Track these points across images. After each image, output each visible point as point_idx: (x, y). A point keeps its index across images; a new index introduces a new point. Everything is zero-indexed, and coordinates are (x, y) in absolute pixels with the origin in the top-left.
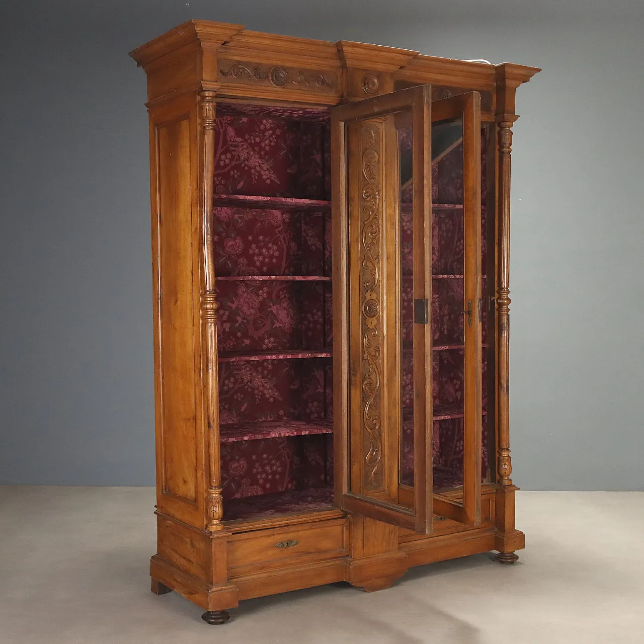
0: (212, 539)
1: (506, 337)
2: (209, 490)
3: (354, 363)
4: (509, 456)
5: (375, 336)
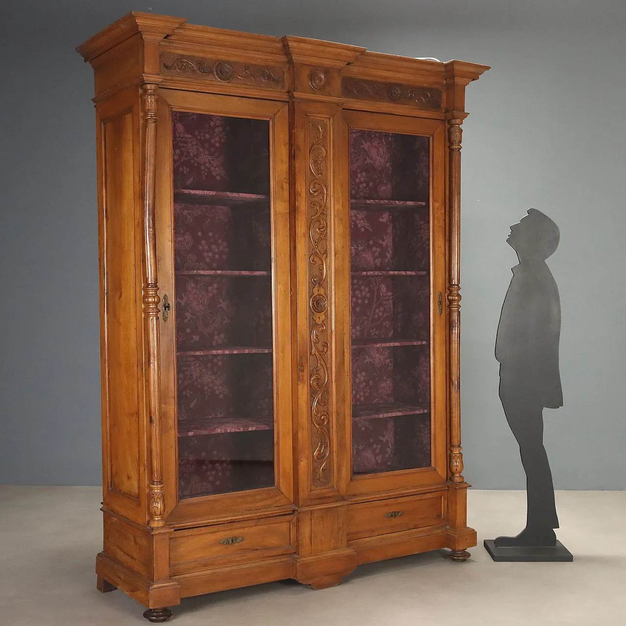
0: (153, 535)
1: (456, 334)
2: (151, 486)
3: (301, 358)
4: (460, 453)
5: (323, 331)
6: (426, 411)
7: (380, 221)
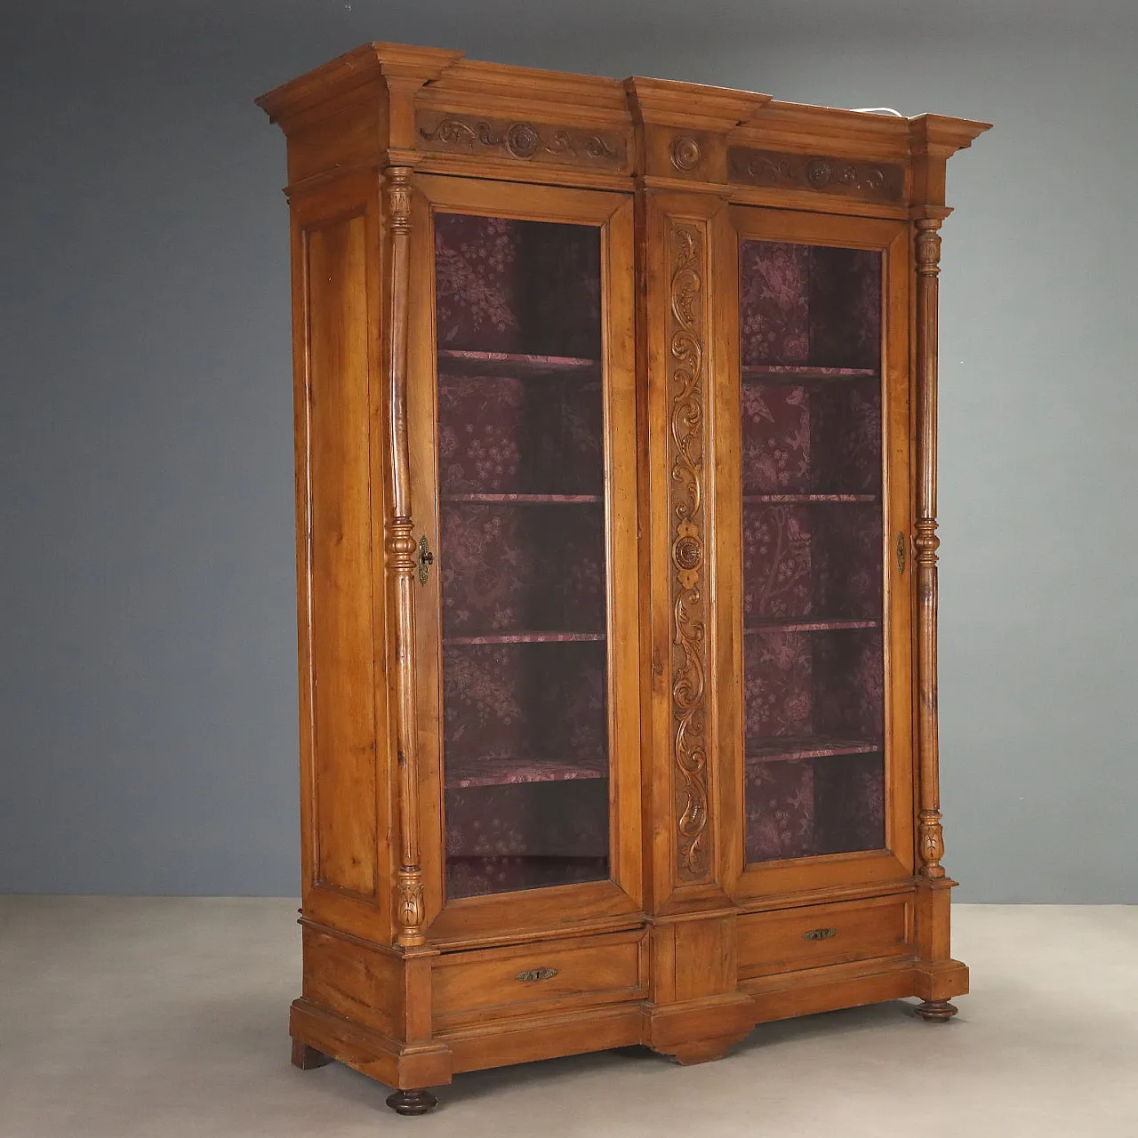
0: (405, 960)
1: (931, 608)
2: (400, 874)
3: (658, 650)
4: (938, 825)
5: (694, 602)
6: (875, 748)
7: (787, 403)
